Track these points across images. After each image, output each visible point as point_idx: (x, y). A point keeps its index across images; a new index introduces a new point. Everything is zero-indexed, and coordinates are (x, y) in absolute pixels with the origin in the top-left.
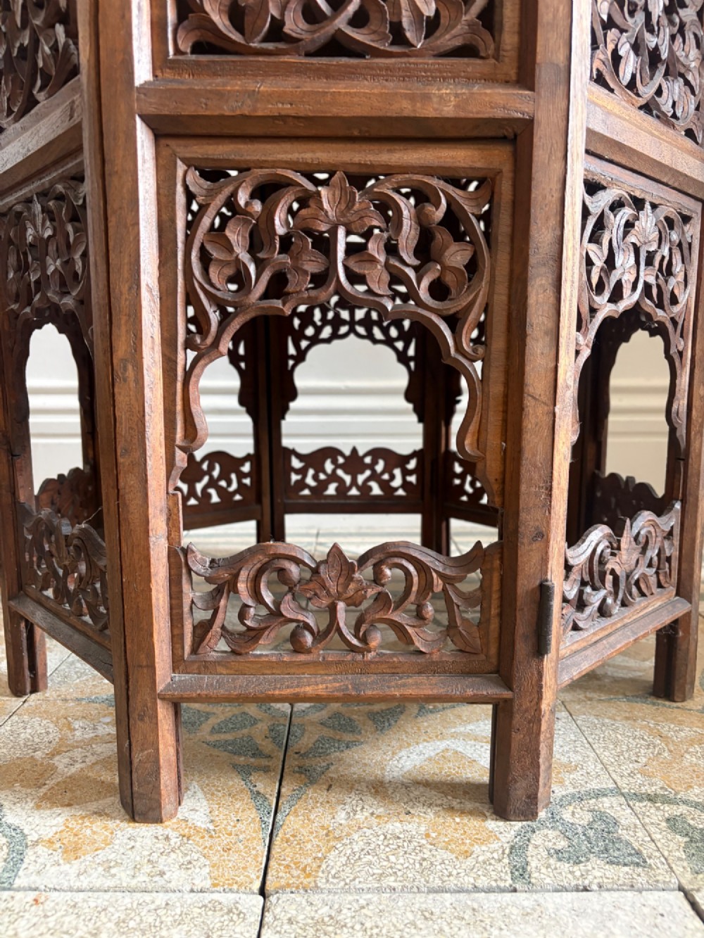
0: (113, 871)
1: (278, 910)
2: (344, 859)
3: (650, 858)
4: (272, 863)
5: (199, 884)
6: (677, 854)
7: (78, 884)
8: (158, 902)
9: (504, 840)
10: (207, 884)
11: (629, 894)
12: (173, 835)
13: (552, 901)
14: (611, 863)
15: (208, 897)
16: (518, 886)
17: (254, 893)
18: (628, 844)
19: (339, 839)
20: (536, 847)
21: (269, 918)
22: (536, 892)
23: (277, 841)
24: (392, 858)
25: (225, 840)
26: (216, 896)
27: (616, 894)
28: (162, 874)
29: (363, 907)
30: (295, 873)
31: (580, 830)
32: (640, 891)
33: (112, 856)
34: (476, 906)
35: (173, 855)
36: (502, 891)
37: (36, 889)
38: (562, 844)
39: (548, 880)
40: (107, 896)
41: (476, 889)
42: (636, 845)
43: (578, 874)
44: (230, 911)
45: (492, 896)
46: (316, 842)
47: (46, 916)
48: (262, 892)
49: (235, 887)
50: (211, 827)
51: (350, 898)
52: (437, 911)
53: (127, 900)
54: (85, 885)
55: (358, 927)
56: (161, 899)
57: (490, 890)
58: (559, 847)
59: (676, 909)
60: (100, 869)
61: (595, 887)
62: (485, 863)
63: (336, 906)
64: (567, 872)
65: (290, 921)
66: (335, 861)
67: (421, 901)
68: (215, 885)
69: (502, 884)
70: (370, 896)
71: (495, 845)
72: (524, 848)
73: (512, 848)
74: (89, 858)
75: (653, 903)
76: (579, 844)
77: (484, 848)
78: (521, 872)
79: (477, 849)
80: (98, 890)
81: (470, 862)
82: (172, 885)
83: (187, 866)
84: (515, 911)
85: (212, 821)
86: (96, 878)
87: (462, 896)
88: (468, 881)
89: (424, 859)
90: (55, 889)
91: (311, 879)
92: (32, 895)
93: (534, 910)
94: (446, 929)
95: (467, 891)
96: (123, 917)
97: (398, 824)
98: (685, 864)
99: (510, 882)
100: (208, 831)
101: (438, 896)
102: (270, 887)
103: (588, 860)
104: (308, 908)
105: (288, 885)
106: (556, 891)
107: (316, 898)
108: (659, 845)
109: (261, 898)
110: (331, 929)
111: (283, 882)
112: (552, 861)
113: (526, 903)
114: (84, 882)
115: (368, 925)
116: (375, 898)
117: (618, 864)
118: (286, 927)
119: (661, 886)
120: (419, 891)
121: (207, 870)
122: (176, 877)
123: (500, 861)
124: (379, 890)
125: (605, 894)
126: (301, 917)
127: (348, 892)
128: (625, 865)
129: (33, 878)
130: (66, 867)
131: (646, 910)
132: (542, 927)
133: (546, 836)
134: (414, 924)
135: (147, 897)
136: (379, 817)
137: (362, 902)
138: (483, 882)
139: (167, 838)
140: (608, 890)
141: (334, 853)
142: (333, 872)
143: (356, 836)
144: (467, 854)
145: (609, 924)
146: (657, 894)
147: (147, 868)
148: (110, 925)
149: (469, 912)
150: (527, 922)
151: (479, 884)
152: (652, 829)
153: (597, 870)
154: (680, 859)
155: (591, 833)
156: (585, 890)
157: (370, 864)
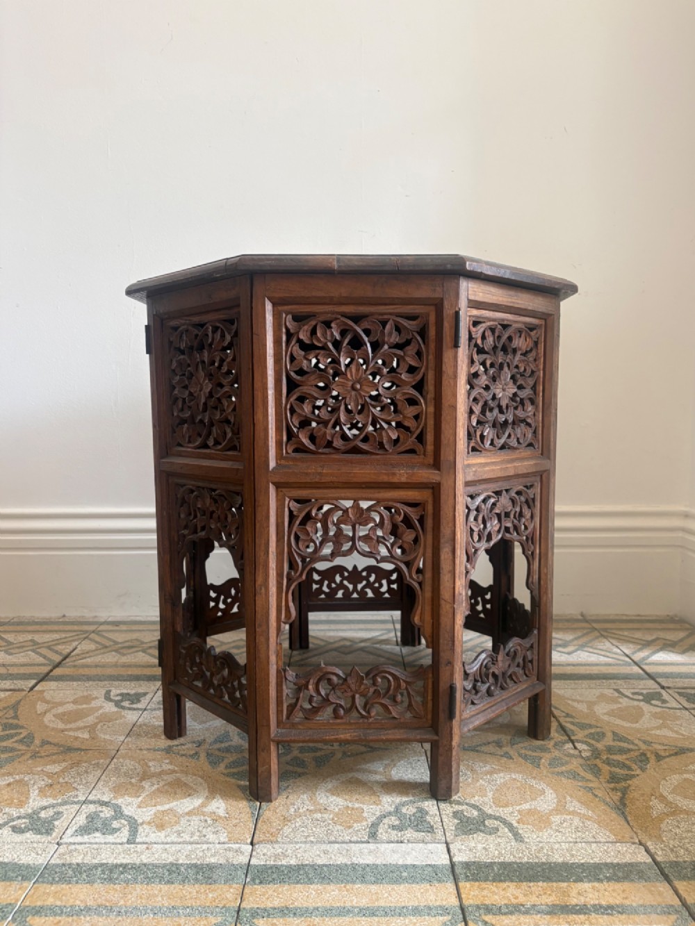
0: (181, 835)
1: (258, 851)
2: (291, 830)
3: (436, 829)
4: (257, 832)
5: (222, 840)
6: (451, 828)
7: (166, 841)
8: (204, 848)
9: (369, 821)
10: (227, 840)
11: (421, 845)
12: (209, 819)
13: (383, 847)
14: (418, 831)
15: (226, 846)
16: (370, 840)
17: (247, 844)
18: (429, 823)
19: (290, 821)
20: (384, 824)
21: (254, 853)
22: (378, 843)
23: (260, 822)
24: (314, 829)
25: (235, 822)
26: (230, 845)
27: (414, 844)
28: (205, 836)
29: (297, 849)
30: (267, 835)
31: (408, 816)
32: (426, 843)
33: (180, 829)
34: (349, 848)
35: (209, 828)
36: (362, 842)
37: (146, 843)
38: (397, 822)
39: (385, 838)
40: (180, 846)
41: (351, 842)
42: (432, 823)
43: (399, 835)
44: (237, 851)
45: (357, 845)
46: (278, 822)
47: (153, 854)
48: (252, 843)
49: (239, 841)
50: (227, 816)
51: (292, 845)
52: (331, 851)
53: (189, 847)
54: (169, 841)
55: (294, 857)
56: (205, 846)
57: (357, 842)
58: (395, 824)
59: (440, 851)
60: (175, 834)
61: (406, 841)
62: (357, 830)
63: (285, 849)
64: (394, 835)
65: (264, 855)
66: (287, 830)
67: (324, 847)
68: (229, 840)
69: (363, 840)
70: (301, 845)
71: (365, 823)
72: (378, 824)
73: (372, 824)
74: (169, 830)
75: (430, 848)
76: (405, 823)
77: (359, 825)
78: (373, 835)
79: (355, 825)
80: (176, 843)
81: (351, 830)
82: (210, 840)
83: (216, 833)
84: (366, 851)
85: (227, 813)
86: (174, 838)
87: (344, 845)
88: (347, 838)
89: (329, 829)
90: (155, 843)
91: (274, 838)
92: (145, 846)
93: (375, 850)
94: (333, 857)
95: (347, 843)
96: (188, 853)
97: (320, 815)
98: (453, 832)
99: (367, 838)
100: (226, 817)
101: (332, 845)
102: (255, 841)
103: (407, 829)
104: (272, 850)
105: (264, 840)
106: (388, 843)
107: (276, 846)
108: (444, 824)
109: (251, 847)
110: (282, 858)
111: (261, 839)
112: (389, 830)
113: (372, 848)
114: (169, 840)
115: (299, 856)
116: (303, 846)
117: (420, 831)
118: (262, 857)
119: (437, 841)
120: (324, 843)
121: (226, 834)
122: (211, 837)
123: (365, 830)
124: (305, 842)
125: (410, 845)
126: (269, 853)
127: (292, 843)
128: (423, 832)
129: (144, 838)
130: (159, 834)
131: (426, 851)
132: (376, 857)
133: (391, 819)
134: (319, 856)
135: (199, 846)
136: (311, 811)
137: (297, 847)
138: (354, 839)
139: (206, 821)
140: (412, 843)
141: (286, 828)
142: (285, 835)
143: (298, 820)
144: (350, 827)
145: (406, 856)
146: (434, 844)
147: (198, 834)
148: (184, 857)
149: (345, 851)
150: (370, 855)
151: (352, 839)
152: (444, 817)
153: (410, 833)
154: (452, 830)
155: (413, 818)
156: (401, 842)
157: (303, 831)
